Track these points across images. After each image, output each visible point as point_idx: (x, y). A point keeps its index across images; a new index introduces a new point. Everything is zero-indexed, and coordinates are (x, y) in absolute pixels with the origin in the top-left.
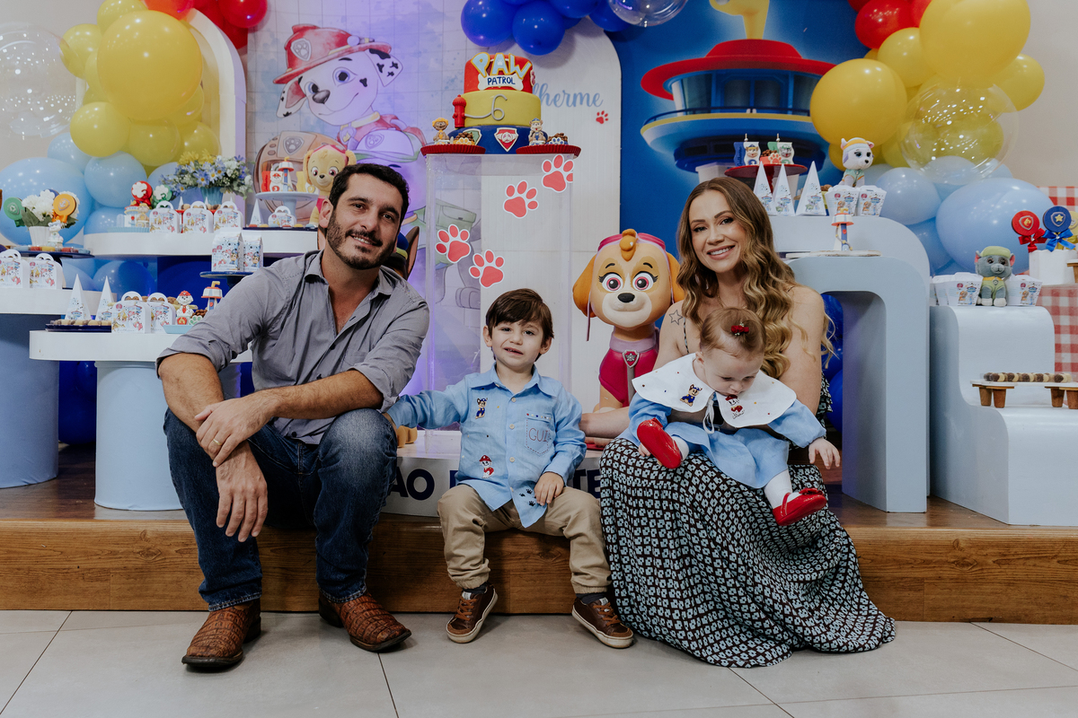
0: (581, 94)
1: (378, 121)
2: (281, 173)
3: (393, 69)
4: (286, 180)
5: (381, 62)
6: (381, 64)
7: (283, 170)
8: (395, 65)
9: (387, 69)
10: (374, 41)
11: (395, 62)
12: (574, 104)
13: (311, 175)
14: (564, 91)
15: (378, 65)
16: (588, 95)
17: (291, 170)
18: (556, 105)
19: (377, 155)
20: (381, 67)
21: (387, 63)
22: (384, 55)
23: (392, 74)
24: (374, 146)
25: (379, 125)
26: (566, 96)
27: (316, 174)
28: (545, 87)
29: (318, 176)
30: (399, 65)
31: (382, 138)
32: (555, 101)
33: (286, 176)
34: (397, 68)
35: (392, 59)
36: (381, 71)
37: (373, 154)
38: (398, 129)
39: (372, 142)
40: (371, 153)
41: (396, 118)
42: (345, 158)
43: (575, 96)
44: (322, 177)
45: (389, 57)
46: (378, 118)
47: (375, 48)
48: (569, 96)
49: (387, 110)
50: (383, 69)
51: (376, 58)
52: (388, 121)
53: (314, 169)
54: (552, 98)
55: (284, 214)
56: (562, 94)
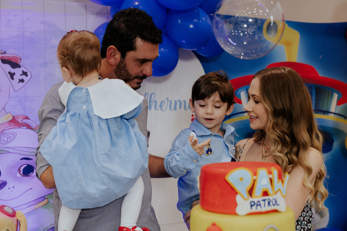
0: (179, 101)
1: (11, 121)
3: (24, 77)
5: (12, 71)
6: (12, 72)
8: (25, 74)
9: (17, 77)
10: (5, 53)
11: (25, 70)
12: (175, 108)
14: (167, 99)
15: (10, 73)
16: (185, 101)
18: (162, 109)
19: (11, 150)
20: (12, 75)
21: (18, 72)
22: (15, 65)
23: (22, 81)
24: (7, 142)
25: (12, 124)
26: (169, 102)
28: (153, 96)
30: (29, 74)
31: (15, 135)
32: (161, 106)
34: (27, 75)
35: (22, 69)
36: (13, 79)
37: (7, 149)
38: (29, 127)
39: (6, 139)
40: (5, 149)
41: (27, 118)
43: (176, 102)
45: (19, 66)
46: (11, 118)
47: (6, 58)
48: (171, 102)
49: (18, 112)
50: (15, 77)
51: (8, 68)
52: (20, 120)
54: (158, 104)
56: (166, 101)
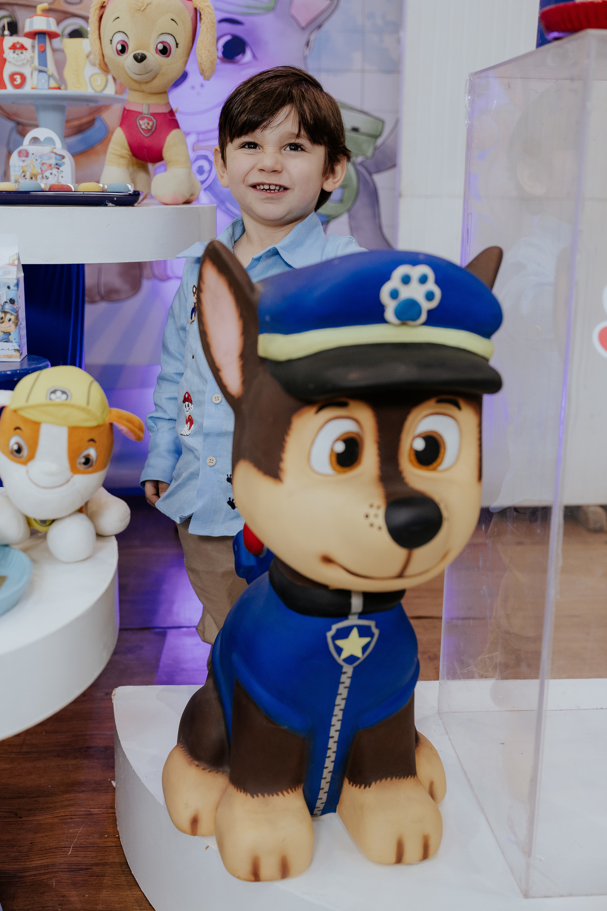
2: (27, 42)
4: (43, 61)
7: (33, 35)
13: (110, 52)
17: (52, 35)
27: (123, 50)
29: (128, 58)
33: (43, 51)
42: (192, 11)
44: (140, 58)
53: (119, 37)
55: (47, 149)
